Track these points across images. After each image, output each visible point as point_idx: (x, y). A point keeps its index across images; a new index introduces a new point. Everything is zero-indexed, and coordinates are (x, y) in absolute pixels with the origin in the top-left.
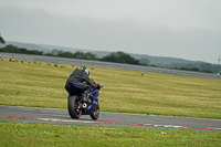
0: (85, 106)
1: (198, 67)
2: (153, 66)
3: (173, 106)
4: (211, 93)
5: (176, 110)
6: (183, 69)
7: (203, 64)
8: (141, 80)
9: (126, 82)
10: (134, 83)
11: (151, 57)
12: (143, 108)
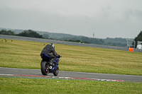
0: (51, 67)
1: (80, 39)
2: (51, 39)
4: (89, 56)
5: (66, 67)
6: (70, 41)
9: (34, 49)
10: (40, 50)
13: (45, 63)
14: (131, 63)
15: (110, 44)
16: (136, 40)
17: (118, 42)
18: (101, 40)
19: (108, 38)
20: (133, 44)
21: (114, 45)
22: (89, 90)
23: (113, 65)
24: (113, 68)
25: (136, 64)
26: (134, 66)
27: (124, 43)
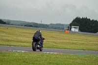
1: (32, 25)
3: (21, 42)
5: (23, 44)
6: (25, 26)
7: (34, 24)
8: (7, 31)
10: (4, 32)
11: (11, 21)
12: (8, 43)
13: (35, 43)
14: (67, 41)
15: (52, 28)
16: (71, 25)
17: (58, 26)
18: (46, 25)
19: (51, 24)
20: (69, 28)
21: (56, 28)
22: (39, 60)
23: (55, 43)
24: (55, 44)
25: (71, 41)
26: (69, 43)
27: (62, 27)
